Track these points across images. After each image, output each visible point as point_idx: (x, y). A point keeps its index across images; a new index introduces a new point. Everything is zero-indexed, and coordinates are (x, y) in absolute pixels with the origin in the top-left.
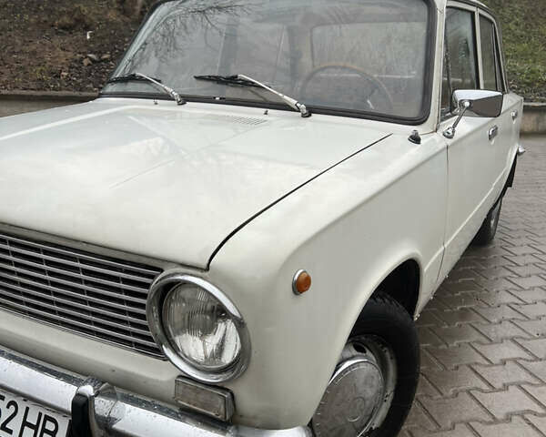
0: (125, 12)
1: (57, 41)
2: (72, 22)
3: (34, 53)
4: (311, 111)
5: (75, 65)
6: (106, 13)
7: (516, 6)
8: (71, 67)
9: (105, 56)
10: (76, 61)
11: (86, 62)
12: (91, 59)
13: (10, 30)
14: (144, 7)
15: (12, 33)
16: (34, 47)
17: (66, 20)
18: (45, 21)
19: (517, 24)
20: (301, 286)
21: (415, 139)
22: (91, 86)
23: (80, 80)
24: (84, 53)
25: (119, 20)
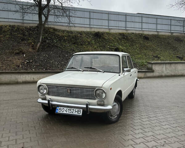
0: (34, 49)
1: (16, 57)
2: (19, 52)
3: (10, 60)
4: (104, 72)
5: (23, 64)
6: (29, 49)
7: (137, 45)
8: (22, 64)
9: (31, 61)
10: (22, 62)
11: (25, 63)
12: (27, 62)
13: (2, 54)
14: (39, 47)
15: (3, 55)
16: (10, 59)
17: (17, 51)
18: (11, 52)
19: (138, 50)
20: (111, 89)
21: (119, 75)
22: (29, 69)
23: (26, 68)
24: (24, 60)
25: (32, 51)
